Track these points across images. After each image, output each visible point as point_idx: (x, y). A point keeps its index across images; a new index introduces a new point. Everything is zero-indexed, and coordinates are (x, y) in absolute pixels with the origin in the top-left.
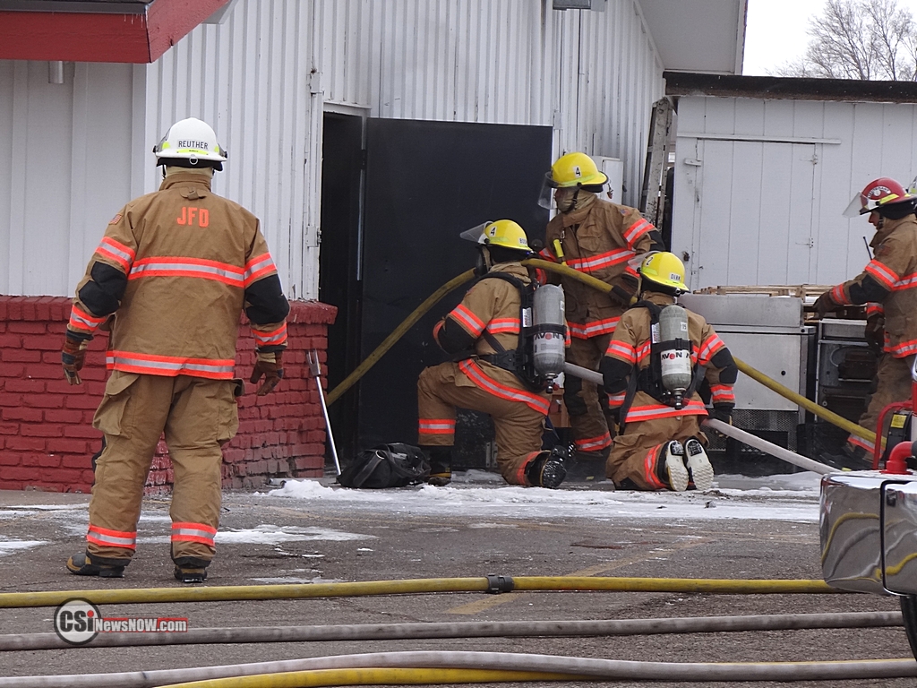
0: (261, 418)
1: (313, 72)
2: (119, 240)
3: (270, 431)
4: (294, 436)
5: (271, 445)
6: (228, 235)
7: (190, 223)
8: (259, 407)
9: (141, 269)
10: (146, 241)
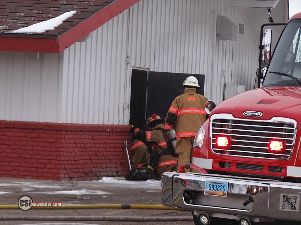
0: (106, 159)
1: (128, 57)
2: (174, 107)
3: (109, 163)
4: (118, 165)
5: (109, 167)
6: (200, 102)
7: (191, 100)
8: (105, 156)
9: (180, 113)
10: (180, 105)
